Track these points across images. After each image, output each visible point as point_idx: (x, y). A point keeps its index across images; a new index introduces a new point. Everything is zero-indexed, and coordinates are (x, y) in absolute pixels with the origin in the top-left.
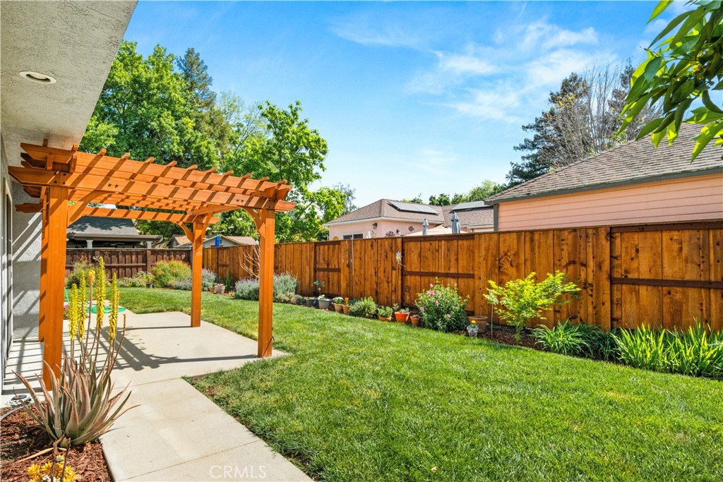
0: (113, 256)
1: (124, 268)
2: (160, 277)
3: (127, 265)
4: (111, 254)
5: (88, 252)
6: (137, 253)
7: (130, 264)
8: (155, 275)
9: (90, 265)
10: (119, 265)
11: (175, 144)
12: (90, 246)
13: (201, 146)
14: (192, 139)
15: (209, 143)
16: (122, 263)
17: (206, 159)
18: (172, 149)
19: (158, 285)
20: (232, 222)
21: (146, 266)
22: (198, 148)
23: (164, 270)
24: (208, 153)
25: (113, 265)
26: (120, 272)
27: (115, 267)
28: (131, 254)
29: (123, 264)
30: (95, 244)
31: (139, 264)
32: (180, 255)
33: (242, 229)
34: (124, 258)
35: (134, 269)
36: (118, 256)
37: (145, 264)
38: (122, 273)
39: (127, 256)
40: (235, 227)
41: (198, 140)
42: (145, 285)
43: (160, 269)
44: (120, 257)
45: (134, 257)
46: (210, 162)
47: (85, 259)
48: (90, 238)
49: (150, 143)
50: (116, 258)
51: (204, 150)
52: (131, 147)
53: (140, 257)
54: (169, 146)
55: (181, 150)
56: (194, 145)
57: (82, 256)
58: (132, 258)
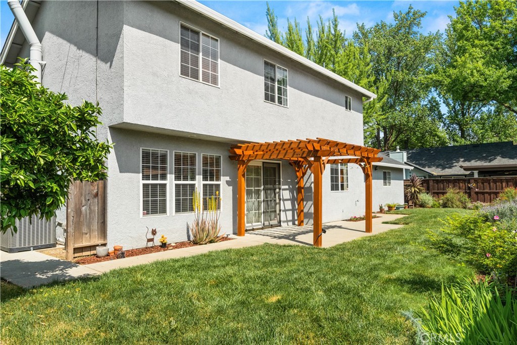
0: (485, 184)
4: (484, 181)
5: (465, 180)
10: (491, 191)
12: (476, 175)
16: (493, 189)
25: (485, 191)
26: (492, 197)
27: (487, 193)
29: (495, 191)
30: (480, 173)
34: (495, 185)
36: (489, 184)
39: (498, 184)
44: (492, 184)
47: (463, 186)
48: (476, 169)
50: (488, 185)
57: (461, 184)
58: (502, 185)
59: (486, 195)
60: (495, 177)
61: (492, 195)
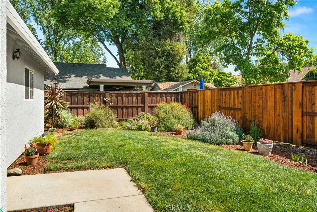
0: (119, 98)
1: (127, 108)
2: (163, 120)
3: (129, 105)
4: (118, 95)
5: (100, 94)
6: (137, 95)
7: (131, 105)
8: (158, 117)
9: (102, 105)
10: (124, 105)
11: (158, 11)
12: (102, 89)
13: (176, 12)
14: (170, 7)
15: (181, 9)
16: (126, 103)
17: (180, 21)
18: (156, 15)
19: (162, 128)
20: (196, 71)
21: (144, 106)
22: (174, 13)
23: (166, 112)
24: (181, 17)
25: (119, 105)
26: (124, 111)
27: (120, 107)
28: (132, 95)
29: (127, 105)
30: (106, 88)
31: (138, 105)
32: (171, 97)
33: (204, 77)
34: (127, 100)
35: (135, 110)
36: (122, 98)
37: (143, 105)
38: (125, 113)
39: (129, 98)
40: (199, 75)
41: (174, 8)
42: (150, 128)
43: (162, 111)
44: (124, 98)
45: (135, 98)
46: (182, 24)
47: (98, 100)
48: (102, 83)
49: (141, 13)
50: (121, 99)
51: (178, 14)
52: (128, 17)
53: (139, 98)
54: (154, 13)
55: (162, 16)
56: (171, 11)
57: (96, 98)
58: (133, 99)
59: (119, 109)
60: (127, 92)
61: (124, 109)
